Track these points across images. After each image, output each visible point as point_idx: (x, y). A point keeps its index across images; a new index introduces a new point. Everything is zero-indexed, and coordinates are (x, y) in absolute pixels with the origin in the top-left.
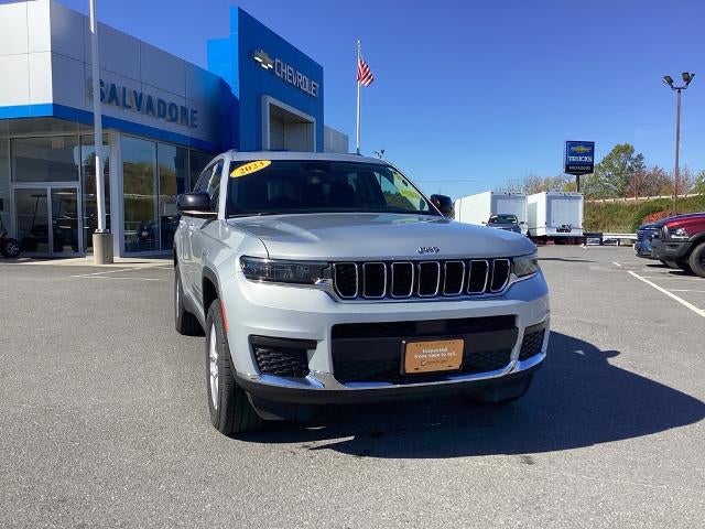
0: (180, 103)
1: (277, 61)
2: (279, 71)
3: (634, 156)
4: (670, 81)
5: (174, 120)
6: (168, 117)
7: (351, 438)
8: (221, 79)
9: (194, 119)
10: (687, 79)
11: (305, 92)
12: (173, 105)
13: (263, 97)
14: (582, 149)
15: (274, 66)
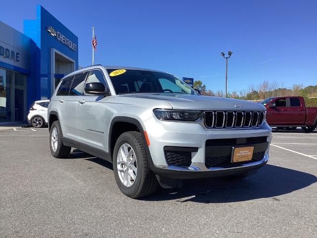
0: (11, 49)
1: (58, 32)
2: (59, 37)
3: (202, 86)
4: (224, 55)
5: (7, 57)
6: (5, 55)
7: (194, 196)
8: (31, 39)
9: (17, 57)
10: (230, 54)
11: (70, 48)
12: (7, 50)
13: (51, 49)
14: (189, 81)
15: (57, 34)
